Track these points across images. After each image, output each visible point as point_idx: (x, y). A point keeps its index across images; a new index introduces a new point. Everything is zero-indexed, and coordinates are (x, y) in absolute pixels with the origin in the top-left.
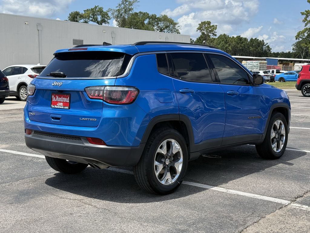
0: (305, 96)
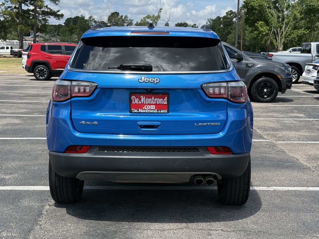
0: (38, 79)
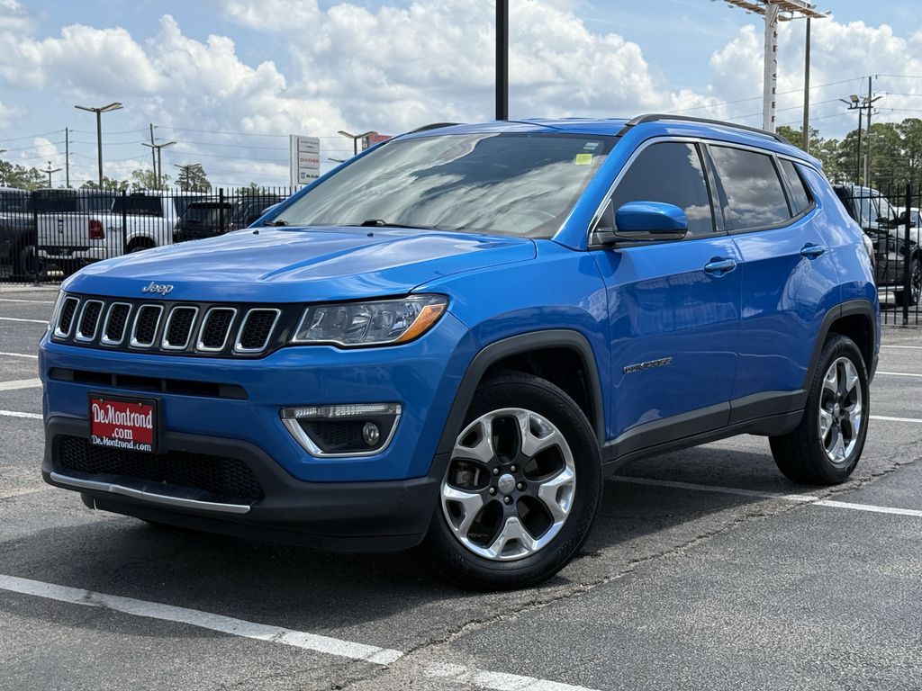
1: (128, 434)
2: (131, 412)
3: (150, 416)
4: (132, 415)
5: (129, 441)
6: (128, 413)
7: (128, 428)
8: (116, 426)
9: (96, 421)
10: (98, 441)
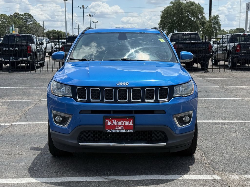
1: (122, 128)
2: (123, 121)
3: (132, 122)
4: (124, 122)
5: (123, 130)
6: (122, 121)
7: (121, 126)
8: (117, 126)
9: (107, 125)
10: (109, 131)
